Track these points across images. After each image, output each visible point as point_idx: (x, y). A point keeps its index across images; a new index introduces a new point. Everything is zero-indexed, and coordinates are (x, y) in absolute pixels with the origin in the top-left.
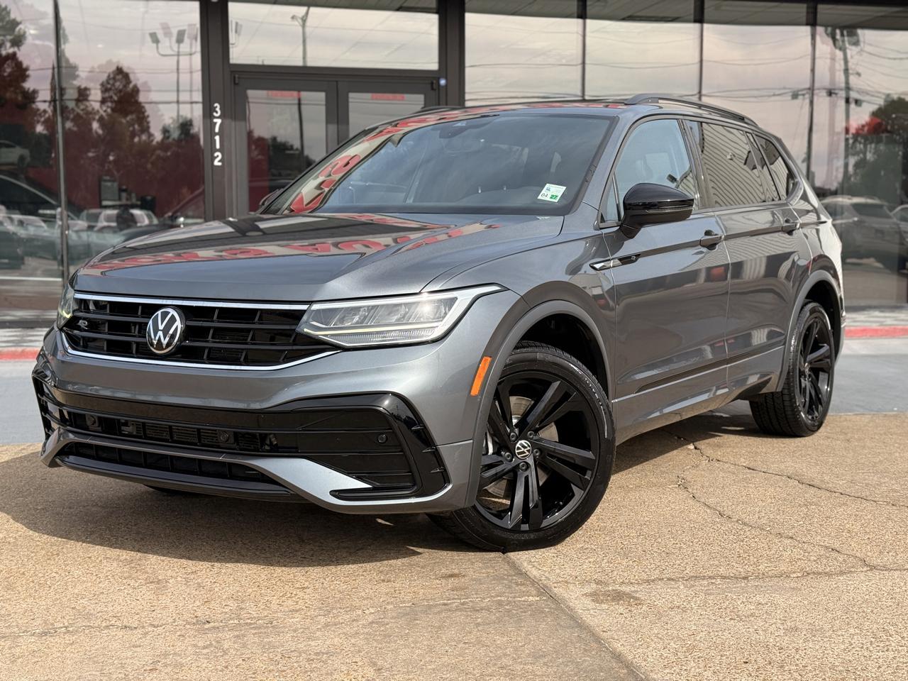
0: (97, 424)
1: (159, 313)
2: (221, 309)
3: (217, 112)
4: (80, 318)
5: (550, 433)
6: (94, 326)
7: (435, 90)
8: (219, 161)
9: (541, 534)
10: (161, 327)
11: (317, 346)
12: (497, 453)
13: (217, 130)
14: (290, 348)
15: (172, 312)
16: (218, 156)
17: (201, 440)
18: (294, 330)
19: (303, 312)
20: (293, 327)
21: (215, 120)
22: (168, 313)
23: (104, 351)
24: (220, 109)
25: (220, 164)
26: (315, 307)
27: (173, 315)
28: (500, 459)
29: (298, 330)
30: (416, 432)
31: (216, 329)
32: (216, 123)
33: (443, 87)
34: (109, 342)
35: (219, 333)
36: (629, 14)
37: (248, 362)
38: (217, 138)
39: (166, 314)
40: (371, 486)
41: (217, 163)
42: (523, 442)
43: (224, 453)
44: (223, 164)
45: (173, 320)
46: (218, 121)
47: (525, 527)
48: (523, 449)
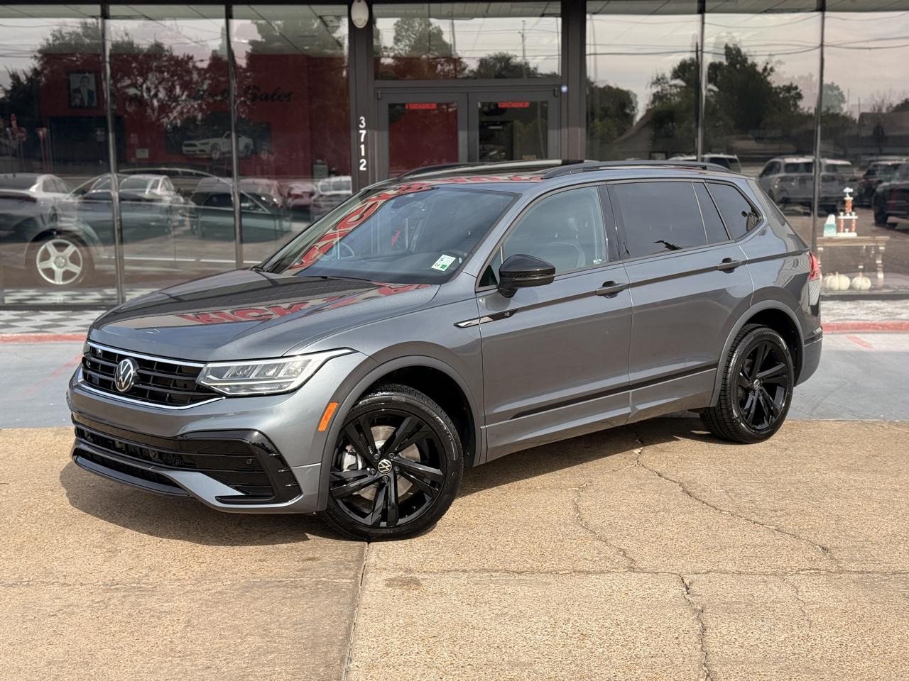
1: (122, 361)
2: (159, 363)
3: (362, 124)
5: (413, 452)
6: (94, 366)
7: (557, 96)
8: (364, 167)
9: (397, 530)
10: (122, 372)
11: (208, 393)
12: (364, 469)
13: (362, 140)
14: (193, 393)
15: (129, 362)
16: (363, 162)
17: (140, 454)
18: (194, 381)
19: (201, 369)
20: (195, 379)
21: (361, 131)
22: (127, 362)
23: (97, 385)
24: (365, 121)
25: (365, 169)
26: (210, 365)
27: (129, 365)
28: (365, 473)
29: (197, 381)
31: (155, 377)
32: (361, 134)
33: (564, 93)
34: (100, 379)
35: (156, 380)
36: (768, 8)
38: (363, 147)
39: (126, 363)
40: (245, 494)
41: (362, 168)
42: (385, 461)
43: (152, 465)
44: (368, 170)
45: (129, 368)
46: (364, 132)
47: (383, 524)
48: (384, 467)
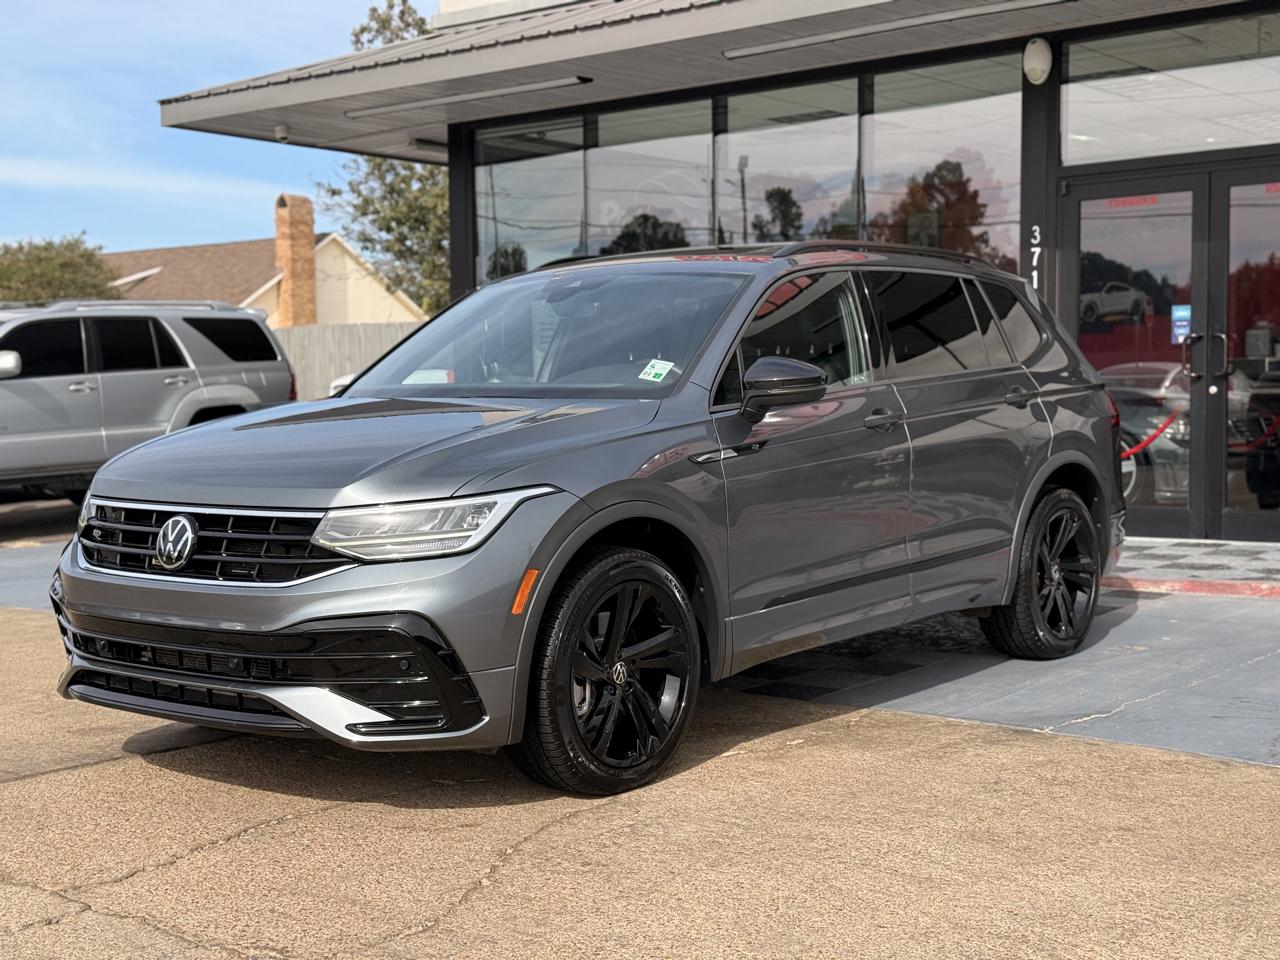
0: (106, 650)
1: (170, 521)
2: (236, 517)
3: (1035, 238)
4: (93, 527)
6: (108, 536)
10: (171, 538)
11: (331, 559)
13: (1035, 263)
14: (304, 561)
17: (210, 666)
18: (308, 541)
19: (319, 520)
20: (307, 538)
21: (1033, 250)
22: (179, 522)
23: (116, 564)
24: (1041, 233)
26: (332, 514)
27: (184, 525)
29: (312, 541)
30: (443, 658)
31: (230, 540)
32: (1034, 253)
34: (124, 556)
35: (233, 544)
37: (262, 578)
38: (1035, 274)
39: (177, 523)
40: (392, 719)
45: (183, 530)
46: (1037, 251)
